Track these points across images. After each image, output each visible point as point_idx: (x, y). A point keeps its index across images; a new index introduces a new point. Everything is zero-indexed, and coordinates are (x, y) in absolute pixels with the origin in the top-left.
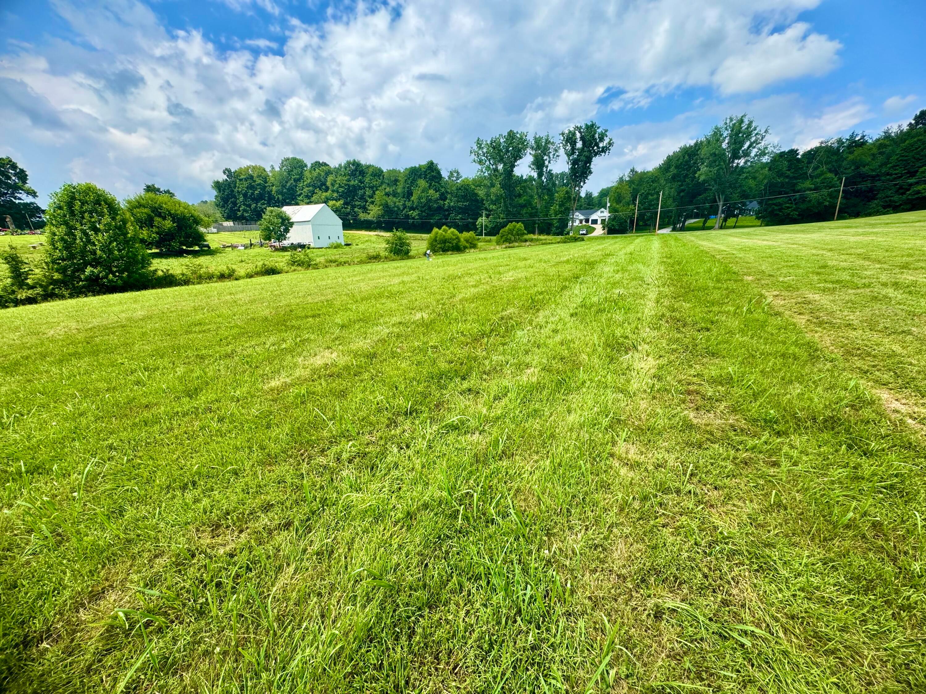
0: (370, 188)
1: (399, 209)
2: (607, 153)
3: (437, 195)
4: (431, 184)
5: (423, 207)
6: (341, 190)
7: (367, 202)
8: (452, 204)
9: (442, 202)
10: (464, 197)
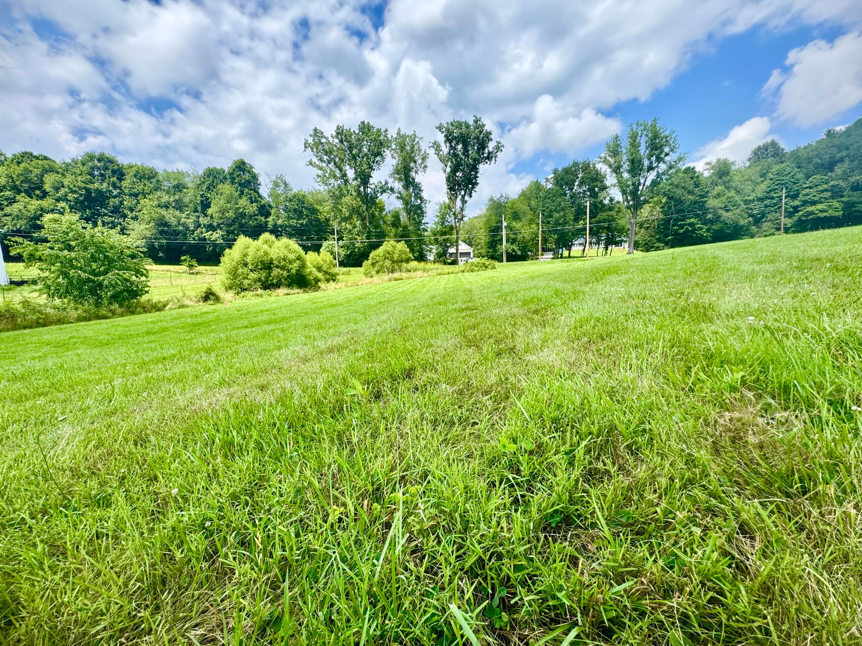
0: (131, 195)
1: (187, 228)
2: (493, 161)
3: (253, 208)
4: (242, 192)
5: (231, 225)
6: (71, 196)
7: (125, 216)
8: (280, 222)
9: (263, 218)
10: (299, 214)
